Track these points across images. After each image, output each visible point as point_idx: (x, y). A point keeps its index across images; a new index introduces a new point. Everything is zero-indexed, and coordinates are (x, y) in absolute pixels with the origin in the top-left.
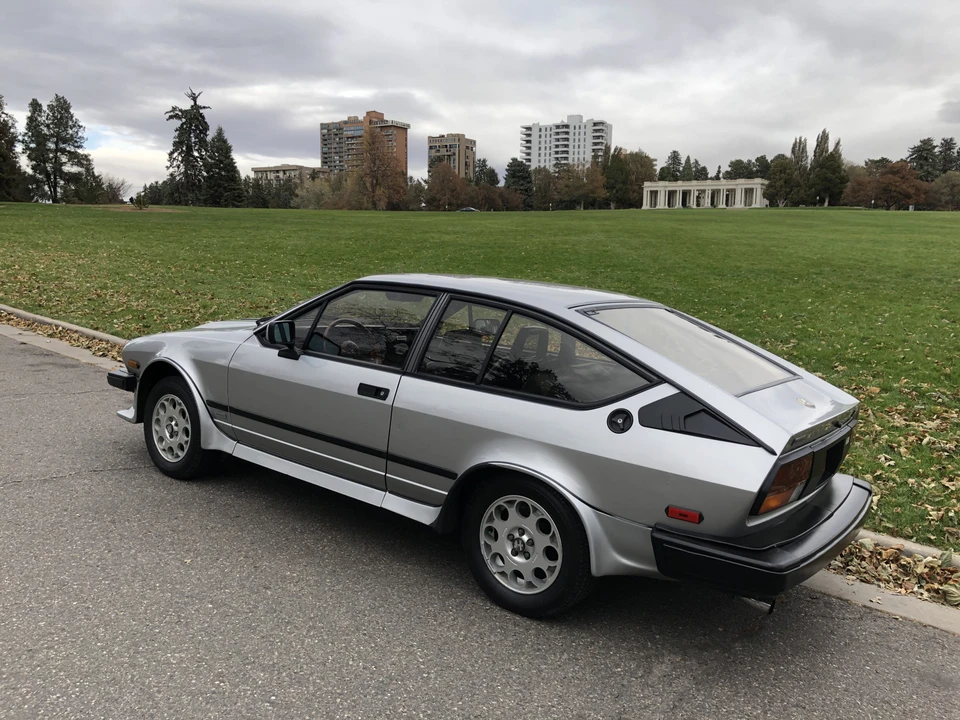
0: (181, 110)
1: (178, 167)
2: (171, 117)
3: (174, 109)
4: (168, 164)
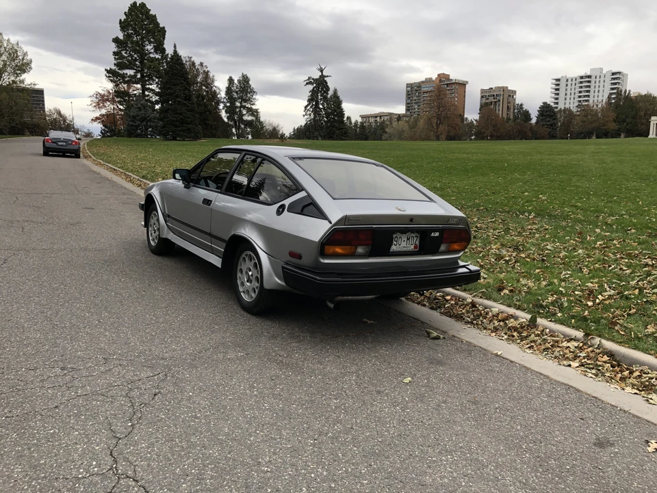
0: (313, 79)
1: (310, 115)
2: (307, 84)
3: (309, 78)
4: (304, 113)
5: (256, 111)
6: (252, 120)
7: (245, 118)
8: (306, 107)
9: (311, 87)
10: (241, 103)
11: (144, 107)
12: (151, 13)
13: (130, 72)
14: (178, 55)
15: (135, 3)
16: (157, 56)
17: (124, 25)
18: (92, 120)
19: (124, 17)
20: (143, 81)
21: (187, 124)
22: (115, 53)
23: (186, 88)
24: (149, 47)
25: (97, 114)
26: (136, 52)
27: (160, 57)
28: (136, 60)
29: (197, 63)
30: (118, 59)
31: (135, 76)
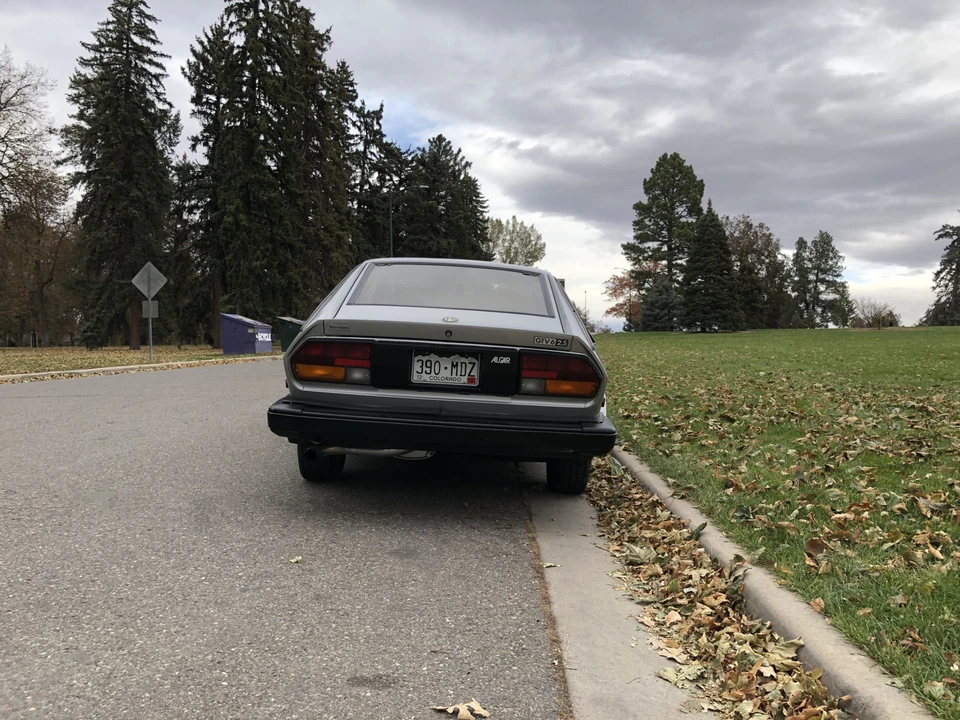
0: (952, 228)
1: (946, 286)
2: (940, 236)
3: (945, 227)
4: (934, 284)
5: (843, 285)
6: (835, 299)
7: (823, 297)
8: (938, 274)
9: (948, 241)
10: (817, 275)
11: (667, 290)
12: (685, 164)
13: (654, 245)
14: (713, 215)
15: (666, 155)
16: (690, 220)
17: (649, 187)
18: (607, 312)
19: (651, 175)
20: (670, 256)
21: (722, 308)
22: (636, 223)
23: (723, 259)
24: (681, 210)
25: (613, 304)
26: (663, 218)
27: (694, 221)
28: (662, 228)
30: (638, 230)
31: (659, 249)
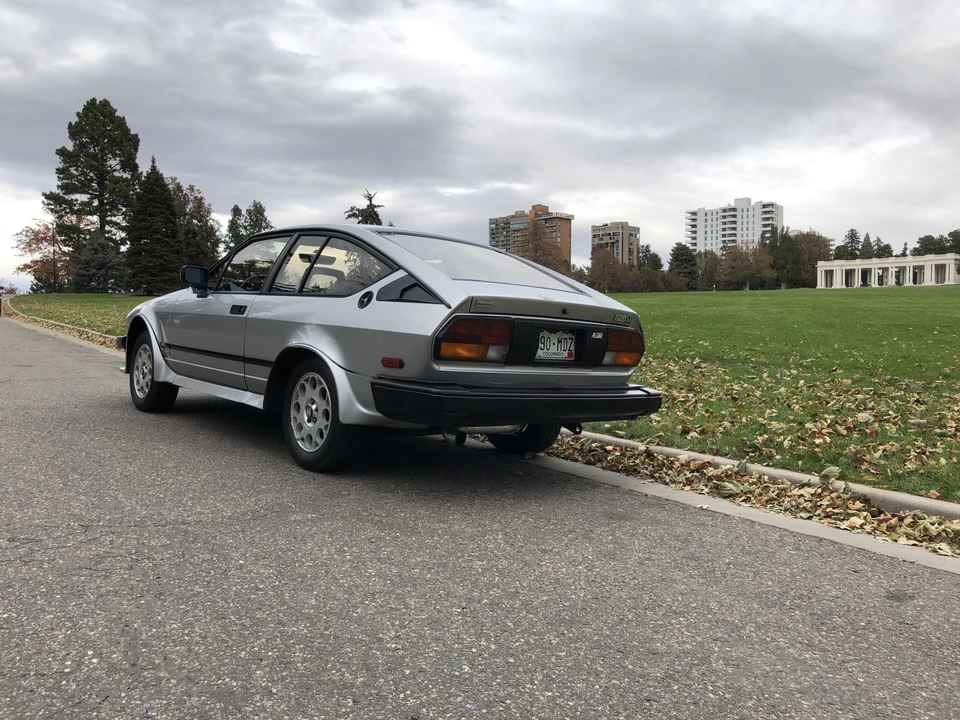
0: (358, 210)
2: (349, 216)
3: (352, 209)
4: (346, 259)
9: (355, 221)
11: (103, 248)
12: (117, 114)
13: (82, 198)
14: (157, 173)
15: (94, 100)
16: (125, 175)
17: (74, 131)
18: (18, 269)
19: (77, 119)
20: (101, 211)
21: (172, 271)
22: (59, 171)
23: (169, 221)
24: (114, 163)
25: (28, 259)
26: (91, 168)
27: (129, 177)
28: (92, 180)
29: (185, 186)
30: (63, 179)
31: (89, 203)
